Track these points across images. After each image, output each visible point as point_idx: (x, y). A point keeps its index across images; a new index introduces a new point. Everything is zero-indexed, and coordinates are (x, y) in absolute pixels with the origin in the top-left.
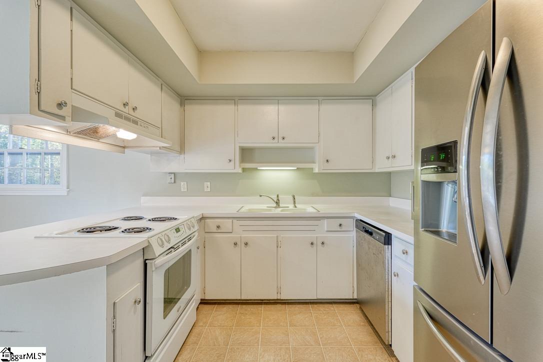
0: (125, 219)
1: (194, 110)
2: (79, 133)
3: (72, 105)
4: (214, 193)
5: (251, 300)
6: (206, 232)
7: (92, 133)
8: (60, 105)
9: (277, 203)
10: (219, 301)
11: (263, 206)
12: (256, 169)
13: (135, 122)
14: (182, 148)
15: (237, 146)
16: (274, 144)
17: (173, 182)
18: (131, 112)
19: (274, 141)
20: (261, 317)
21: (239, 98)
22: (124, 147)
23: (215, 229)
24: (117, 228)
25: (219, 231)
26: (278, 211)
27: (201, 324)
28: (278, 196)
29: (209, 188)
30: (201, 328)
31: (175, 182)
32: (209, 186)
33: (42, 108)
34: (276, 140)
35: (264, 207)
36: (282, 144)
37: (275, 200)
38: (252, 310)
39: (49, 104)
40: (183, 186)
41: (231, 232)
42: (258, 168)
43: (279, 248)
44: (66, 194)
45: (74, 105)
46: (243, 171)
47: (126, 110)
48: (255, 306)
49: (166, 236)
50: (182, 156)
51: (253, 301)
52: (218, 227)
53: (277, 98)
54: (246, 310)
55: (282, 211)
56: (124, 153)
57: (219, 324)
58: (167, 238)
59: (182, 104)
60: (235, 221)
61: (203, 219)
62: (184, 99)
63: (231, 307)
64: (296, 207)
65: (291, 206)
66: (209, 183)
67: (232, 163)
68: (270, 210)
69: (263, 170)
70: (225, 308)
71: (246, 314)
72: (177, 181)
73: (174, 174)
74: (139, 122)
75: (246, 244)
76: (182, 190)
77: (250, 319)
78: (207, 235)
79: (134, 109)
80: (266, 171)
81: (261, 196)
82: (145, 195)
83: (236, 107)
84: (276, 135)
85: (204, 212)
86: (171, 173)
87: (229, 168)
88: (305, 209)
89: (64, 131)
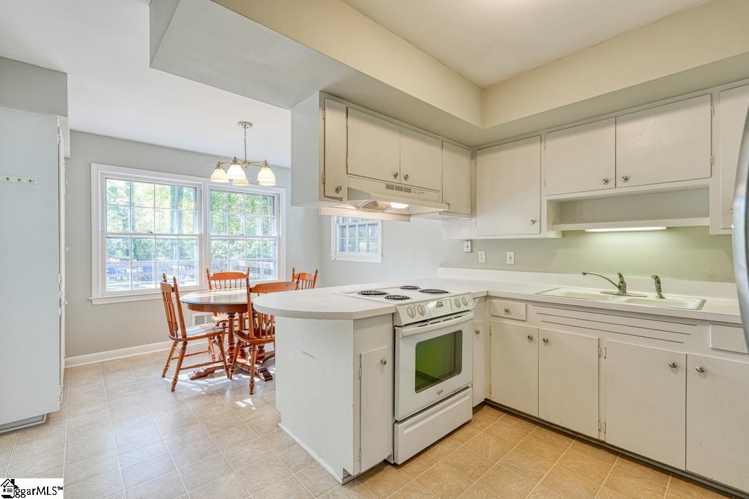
0: (402, 288)
1: (488, 161)
2: (365, 207)
3: (348, 188)
4: (517, 267)
5: (557, 426)
6: (492, 316)
7: (373, 206)
8: (338, 190)
9: (622, 287)
10: (511, 411)
11: (594, 290)
12: (583, 232)
13: (408, 190)
14: (473, 211)
15: (545, 200)
16: (609, 191)
17: (469, 251)
18: (403, 181)
19: (608, 186)
20: (562, 453)
21: (547, 131)
22: (410, 215)
23: (503, 314)
24: (408, 298)
25: (508, 316)
26: (622, 300)
27: (478, 426)
28: (621, 276)
29: (513, 260)
30: (475, 429)
31: (472, 251)
32: (513, 257)
33: (326, 195)
34: (612, 184)
35: (596, 291)
36: (623, 189)
37: (617, 281)
38: (553, 438)
39: (330, 192)
40: (481, 256)
41: (525, 321)
42: (587, 230)
43: (602, 358)
44: (380, 262)
45: (349, 186)
46: (563, 236)
47: (397, 180)
48: (560, 436)
49: (409, 309)
50: (474, 219)
51: (561, 429)
52: (507, 311)
53: (612, 115)
54: (544, 436)
55: (628, 301)
56: (409, 221)
57: (498, 435)
58: (420, 311)
59: (473, 156)
60: (530, 306)
61: (487, 297)
62: (475, 149)
63: (523, 423)
64: (661, 297)
65: (652, 295)
66: (513, 253)
67: (537, 224)
68: (605, 298)
69: (598, 233)
70: (515, 422)
71: (542, 440)
72: (474, 250)
73: (471, 241)
74: (413, 190)
75: (546, 341)
76: (480, 261)
77: (544, 448)
78: (494, 319)
79: (406, 178)
80: (602, 235)
81: (584, 274)
82: (442, 265)
83: (543, 144)
84: (611, 176)
85: (489, 289)
86: (468, 240)
87: (532, 232)
88: (680, 303)
89: (354, 206)
